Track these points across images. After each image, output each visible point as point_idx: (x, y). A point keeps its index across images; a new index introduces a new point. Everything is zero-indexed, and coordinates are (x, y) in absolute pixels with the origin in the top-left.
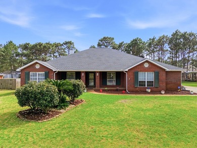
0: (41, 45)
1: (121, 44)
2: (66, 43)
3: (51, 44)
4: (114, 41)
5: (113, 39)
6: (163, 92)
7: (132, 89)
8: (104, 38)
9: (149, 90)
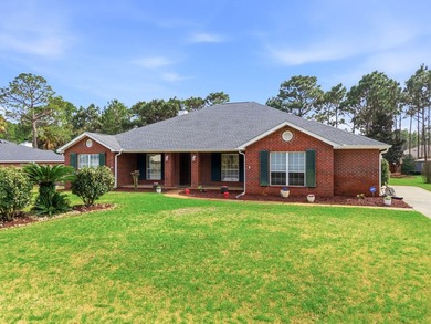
0: (160, 103)
1: (336, 89)
2: (213, 97)
3: (178, 102)
4: (318, 83)
5: (314, 79)
6: (311, 198)
7: (254, 189)
8: (294, 79)
9: (286, 194)
